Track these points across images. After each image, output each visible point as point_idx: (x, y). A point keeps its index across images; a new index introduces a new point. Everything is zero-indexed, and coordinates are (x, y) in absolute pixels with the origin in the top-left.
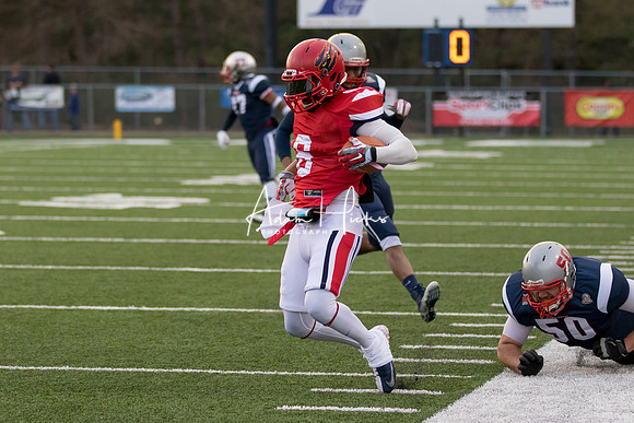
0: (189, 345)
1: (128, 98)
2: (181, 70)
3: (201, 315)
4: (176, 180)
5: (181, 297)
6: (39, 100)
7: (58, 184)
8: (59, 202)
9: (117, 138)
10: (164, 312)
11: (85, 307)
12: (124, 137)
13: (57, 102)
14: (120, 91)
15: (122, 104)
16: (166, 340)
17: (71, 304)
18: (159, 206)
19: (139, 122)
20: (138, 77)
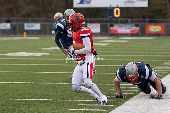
0: (45, 93)
1: (28, 26)
2: (42, 19)
3: (48, 84)
4: (41, 48)
5: (43, 80)
6: (4, 27)
7: (9, 50)
8: (9, 54)
9: (25, 37)
10: (38, 84)
11: (16, 83)
12: (27, 37)
13: (8, 27)
14: (26, 24)
15: (26, 28)
16: (38, 91)
17: (13, 82)
18: (36, 55)
19: (31, 33)
20: (30, 21)
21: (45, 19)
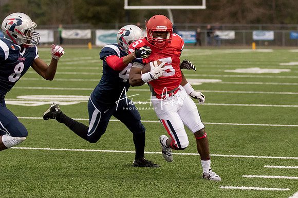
1: (257, 35)
2: (276, 25)
4: (277, 63)
9: (254, 49)
13: (232, 36)
14: (255, 33)
15: (255, 37)
20: (260, 28)
21: (280, 25)
